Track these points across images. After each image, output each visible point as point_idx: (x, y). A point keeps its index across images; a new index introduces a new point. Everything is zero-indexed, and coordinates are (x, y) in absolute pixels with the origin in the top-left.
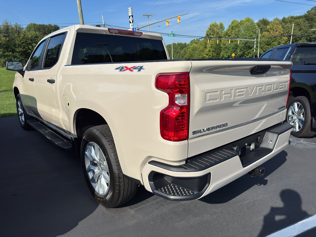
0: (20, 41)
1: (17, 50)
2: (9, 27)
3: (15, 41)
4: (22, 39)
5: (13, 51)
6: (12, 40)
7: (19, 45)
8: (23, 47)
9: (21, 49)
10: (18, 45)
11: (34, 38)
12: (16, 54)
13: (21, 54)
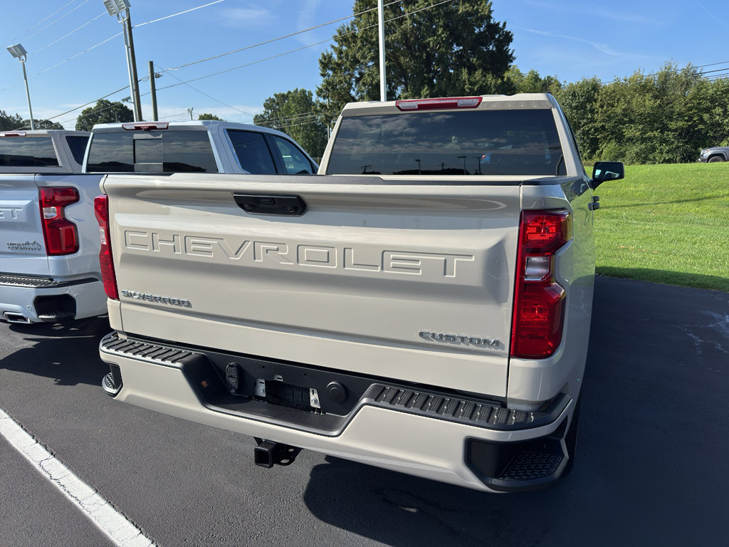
0: (686, 104)
1: (673, 125)
2: (670, 75)
3: (672, 107)
4: (691, 99)
5: (664, 128)
6: (667, 105)
7: (680, 115)
8: (686, 118)
9: (680, 124)
10: (678, 114)
11: (722, 94)
12: (668, 135)
13: (680, 134)
